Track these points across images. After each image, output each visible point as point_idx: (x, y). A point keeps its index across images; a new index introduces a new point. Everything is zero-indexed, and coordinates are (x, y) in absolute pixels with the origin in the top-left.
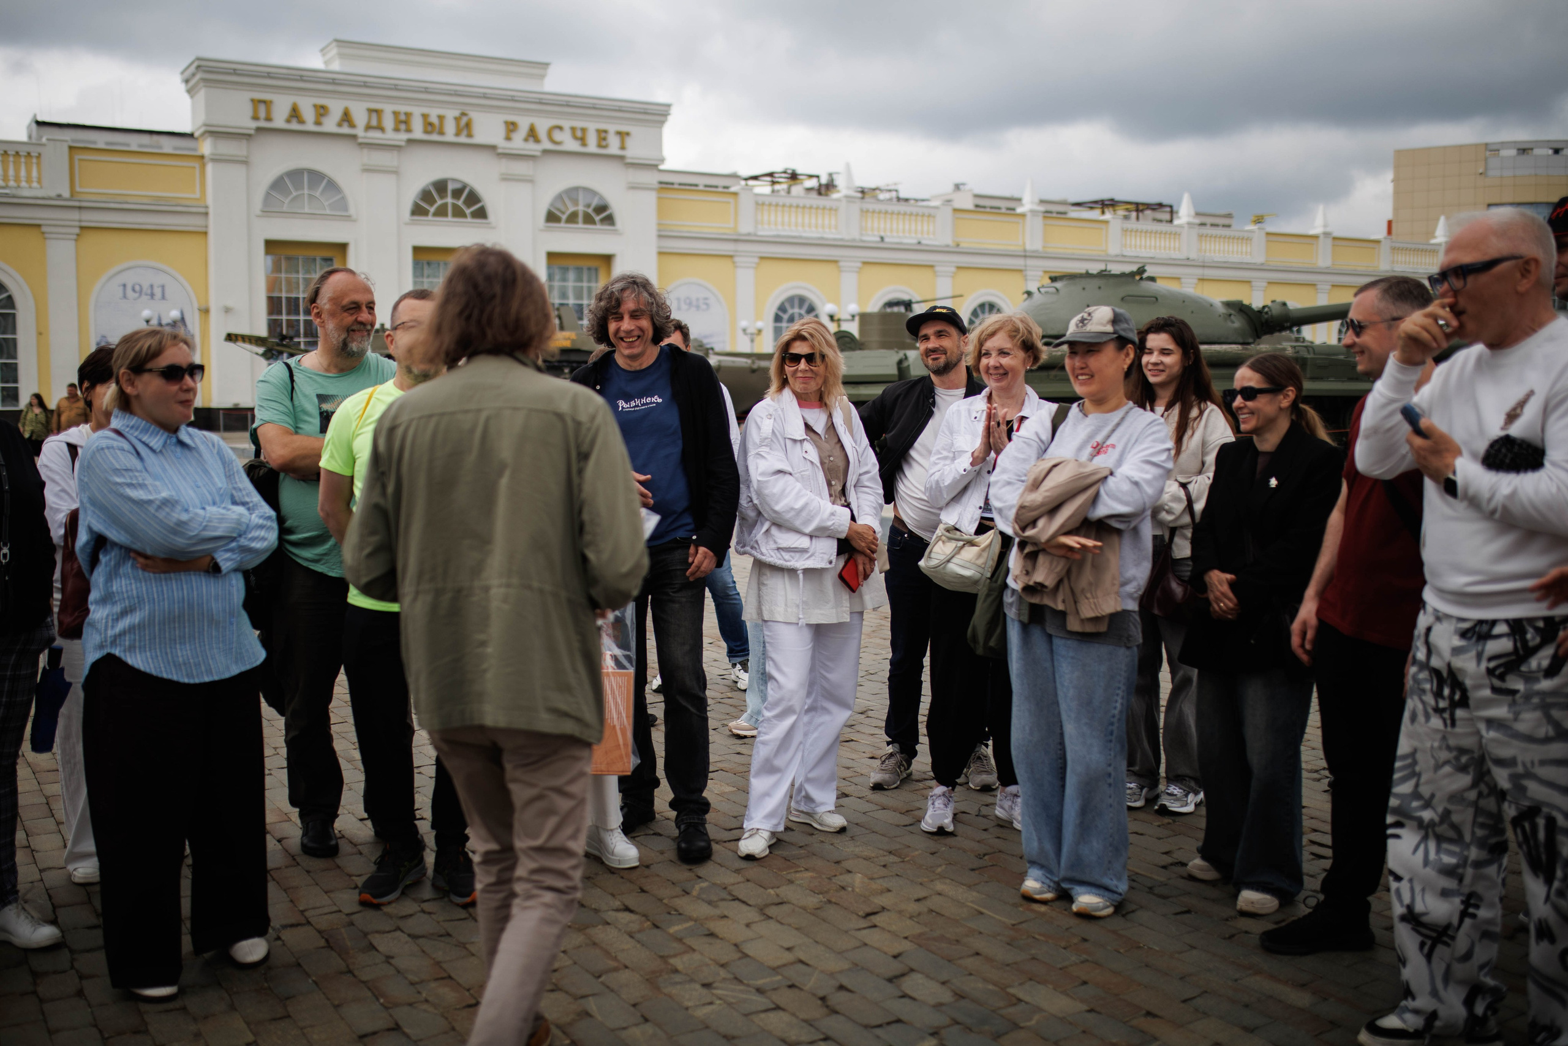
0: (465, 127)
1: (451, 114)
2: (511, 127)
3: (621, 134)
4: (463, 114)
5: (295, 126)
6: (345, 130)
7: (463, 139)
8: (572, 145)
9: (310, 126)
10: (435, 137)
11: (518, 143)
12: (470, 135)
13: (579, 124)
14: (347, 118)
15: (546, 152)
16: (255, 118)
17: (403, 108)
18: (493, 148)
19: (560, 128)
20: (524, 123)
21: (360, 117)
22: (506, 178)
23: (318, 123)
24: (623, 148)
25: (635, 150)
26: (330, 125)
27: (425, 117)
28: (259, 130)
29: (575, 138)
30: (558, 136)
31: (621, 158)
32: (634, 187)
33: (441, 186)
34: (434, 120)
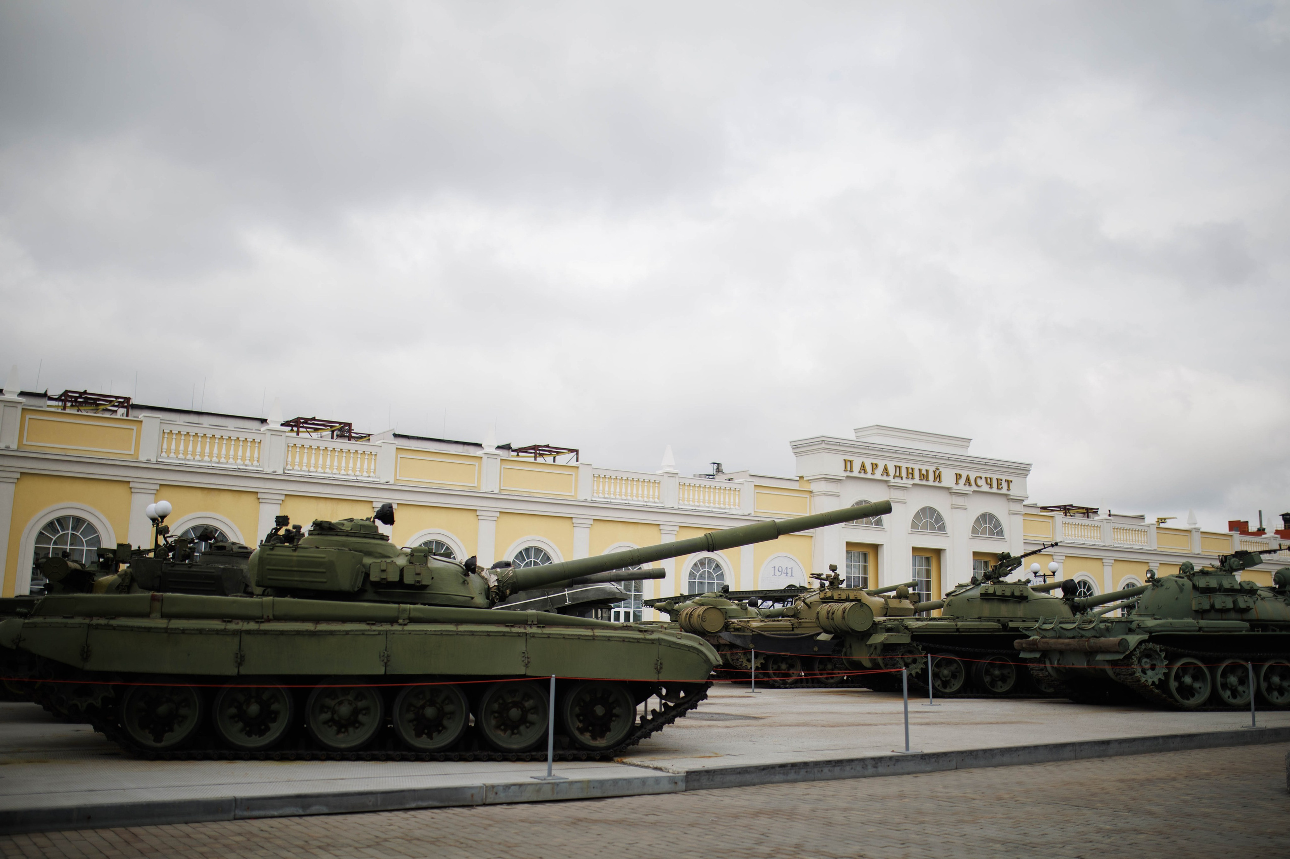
0: (938, 477)
1: (932, 469)
2: (958, 477)
3: (1008, 482)
4: (937, 469)
5: (862, 475)
6: (885, 478)
7: (937, 484)
8: (985, 488)
9: (869, 476)
10: (924, 482)
11: (962, 487)
12: (940, 481)
13: (989, 476)
14: (886, 471)
15: (974, 492)
16: (845, 470)
17: (910, 466)
18: (948, 489)
19: (981, 478)
20: (965, 475)
21: (892, 471)
22: (954, 507)
23: (873, 474)
24: (1009, 489)
25: (1014, 492)
26: (878, 475)
27: (920, 470)
28: (848, 477)
29: (987, 483)
30: (980, 482)
31: (1006, 495)
32: (1012, 513)
33: (924, 510)
34: (924, 472)
